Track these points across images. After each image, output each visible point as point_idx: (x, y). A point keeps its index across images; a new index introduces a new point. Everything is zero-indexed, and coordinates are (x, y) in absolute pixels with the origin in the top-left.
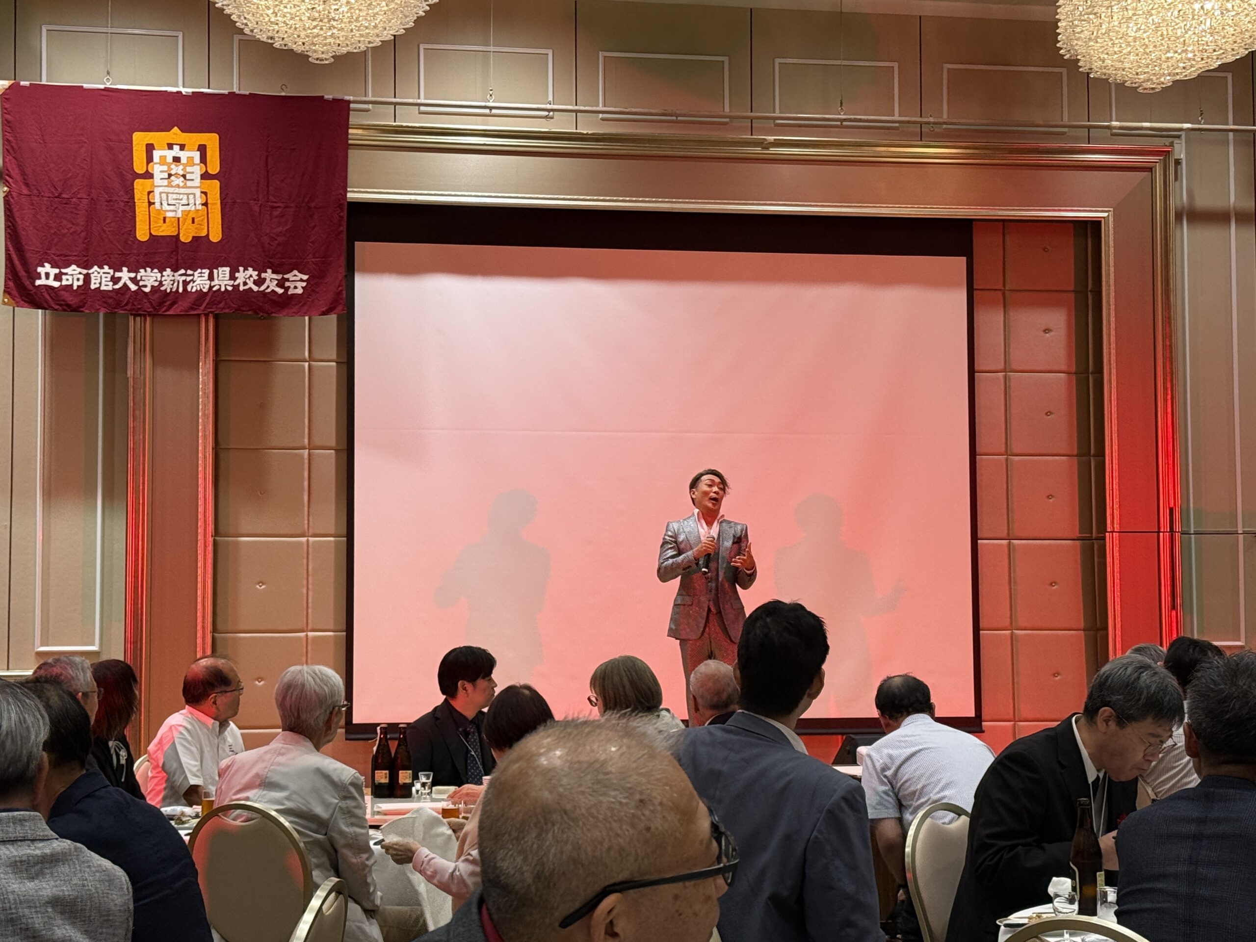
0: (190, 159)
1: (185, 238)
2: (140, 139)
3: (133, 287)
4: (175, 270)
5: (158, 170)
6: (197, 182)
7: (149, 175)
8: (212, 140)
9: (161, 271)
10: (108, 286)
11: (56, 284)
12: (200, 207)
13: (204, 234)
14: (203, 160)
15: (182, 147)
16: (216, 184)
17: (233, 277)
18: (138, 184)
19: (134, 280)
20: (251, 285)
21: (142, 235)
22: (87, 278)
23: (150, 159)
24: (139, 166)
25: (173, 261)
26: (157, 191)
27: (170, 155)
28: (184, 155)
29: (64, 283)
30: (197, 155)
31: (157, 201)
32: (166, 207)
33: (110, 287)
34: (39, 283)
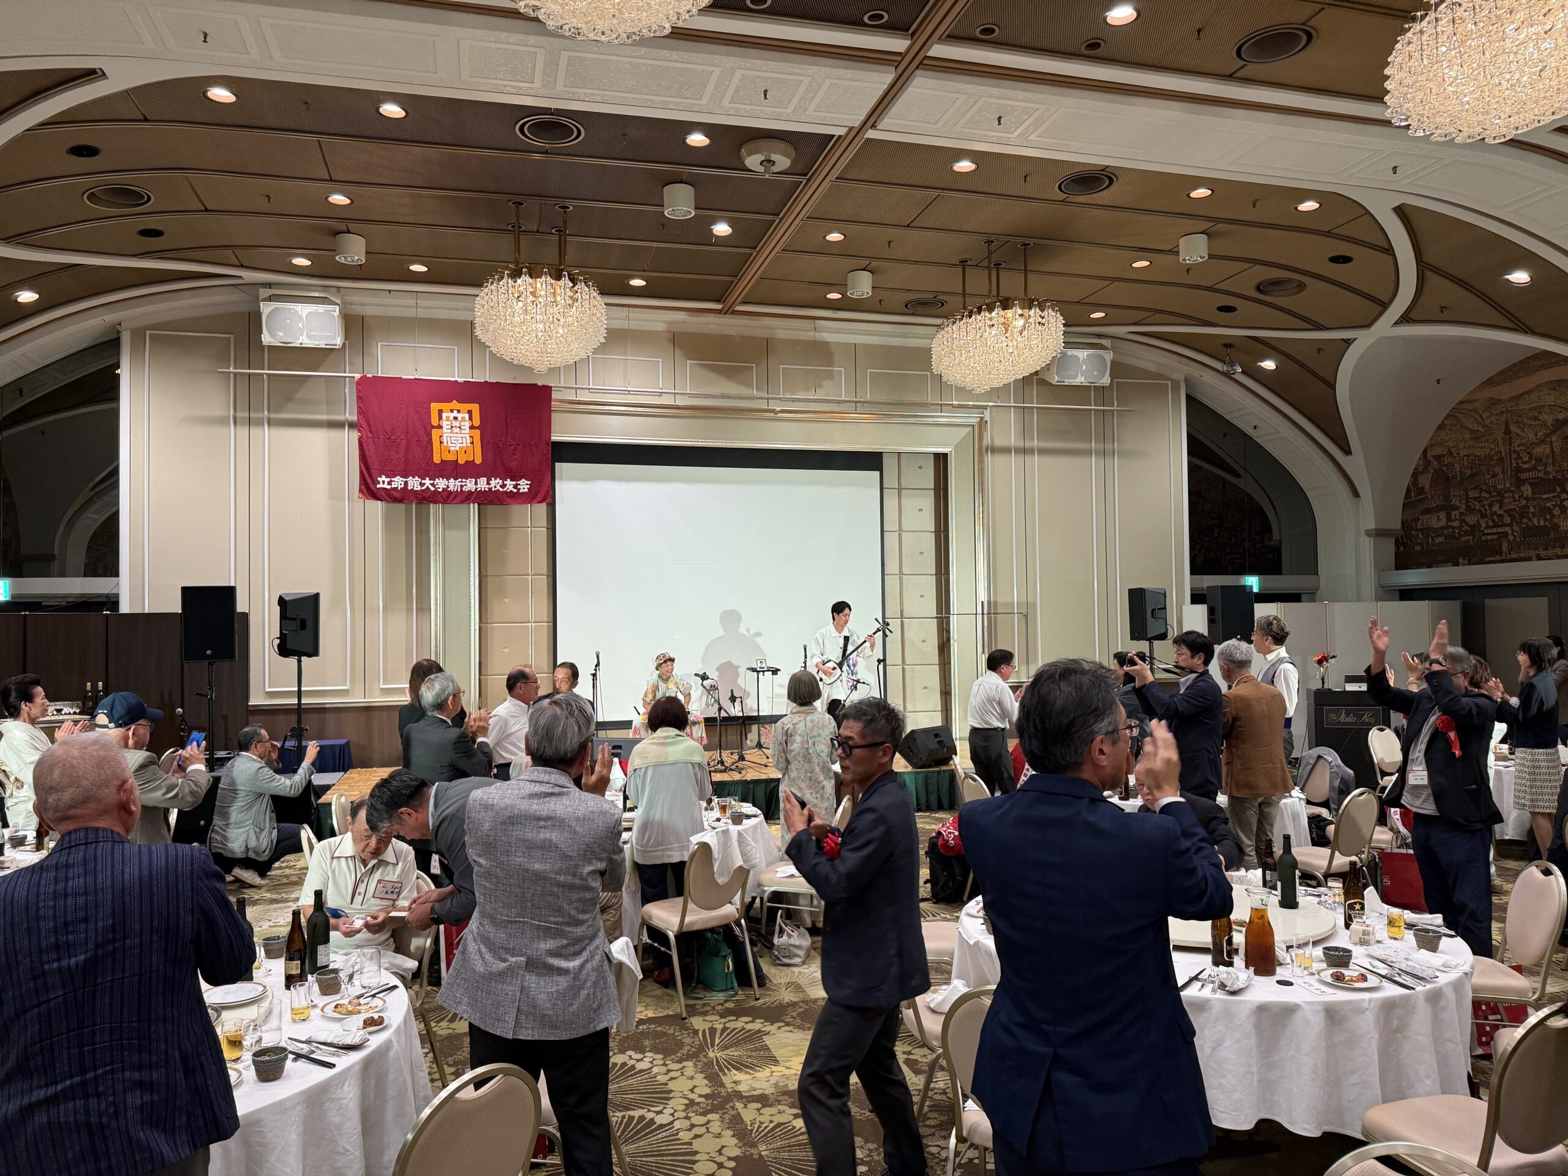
0: (463, 418)
1: (461, 462)
2: (435, 407)
3: (432, 489)
4: (456, 479)
5: (445, 424)
6: (467, 431)
7: (440, 427)
8: (475, 408)
9: (448, 480)
10: (418, 488)
11: (389, 487)
12: (469, 445)
13: (471, 459)
14: (471, 418)
15: (459, 411)
16: (478, 432)
17: (488, 483)
18: (434, 432)
19: (433, 485)
20: (498, 487)
21: (437, 459)
22: (406, 483)
23: (440, 418)
24: (435, 422)
25: (454, 474)
26: (445, 435)
27: (452, 415)
28: (459, 416)
29: (393, 486)
30: (467, 416)
31: (445, 441)
32: (450, 444)
33: (419, 489)
34: (378, 486)
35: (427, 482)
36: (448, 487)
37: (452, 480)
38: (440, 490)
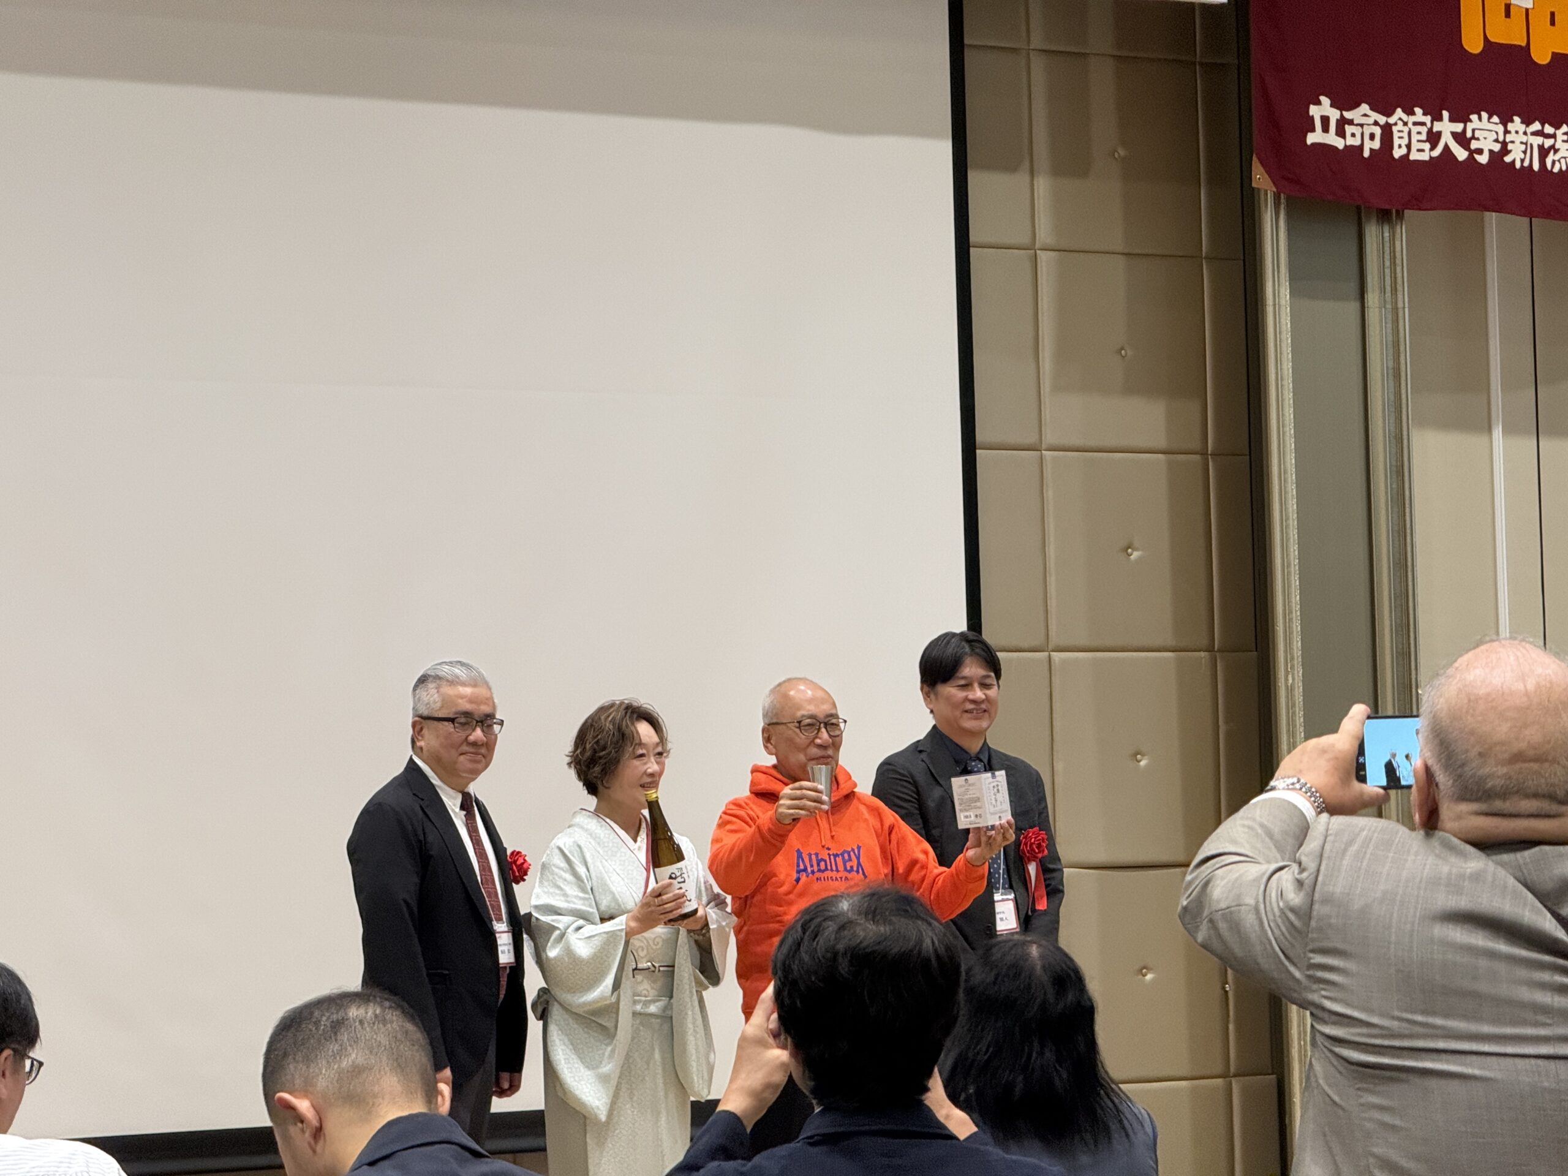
1: (1539, 55)
3: (1461, 154)
4: (1527, 122)
9: (1505, 121)
10: (1422, 153)
11: (1339, 143)
19: (1462, 139)
21: (1473, 44)
22: (1387, 130)
29: (1350, 141)
33: (1424, 156)
34: (1311, 138)
35: (1447, 127)
36: (1505, 151)
37: (1517, 124)
38: (1483, 159)
